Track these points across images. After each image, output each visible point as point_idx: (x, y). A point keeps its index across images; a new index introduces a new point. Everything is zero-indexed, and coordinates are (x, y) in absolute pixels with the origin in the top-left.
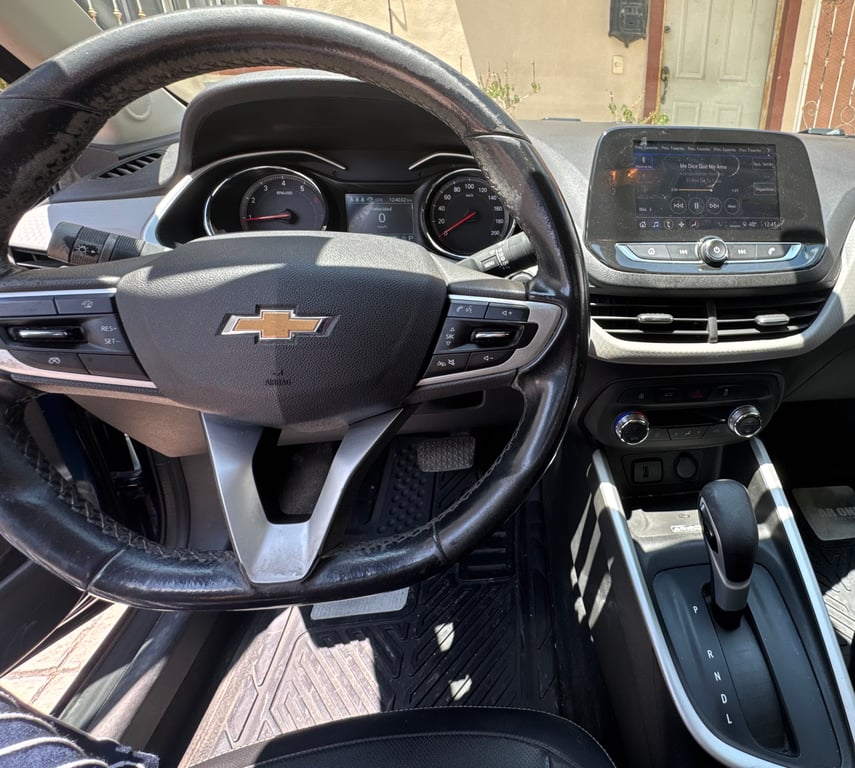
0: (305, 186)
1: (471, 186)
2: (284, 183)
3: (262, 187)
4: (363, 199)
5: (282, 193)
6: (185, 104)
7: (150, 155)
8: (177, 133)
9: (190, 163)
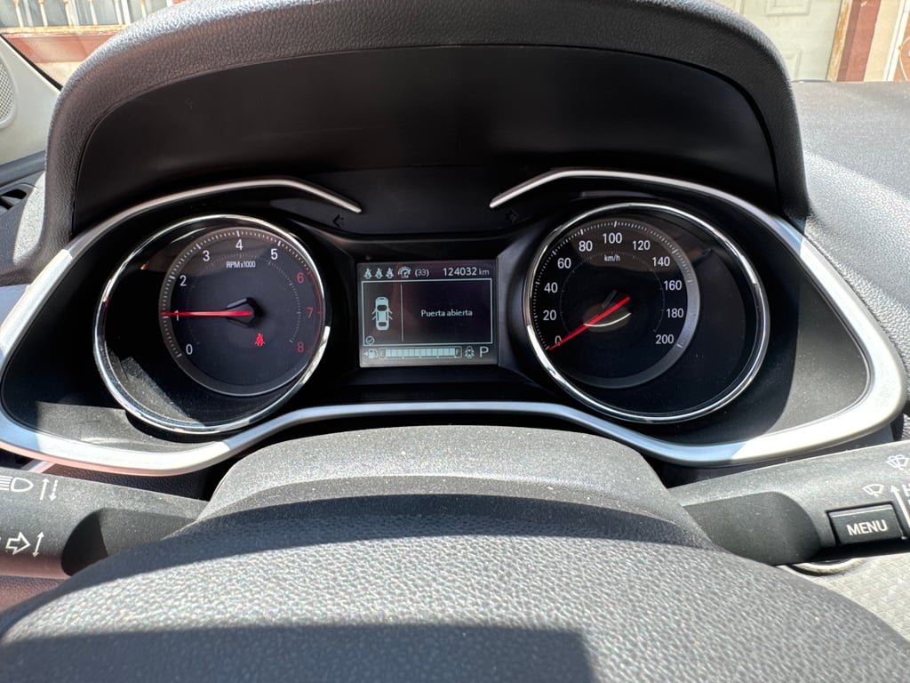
0: (280, 251)
1: (616, 238)
2: (239, 245)
3: (200, 255)
4: (390, 273)
5: (237, 265)
6: (59, 86)
7: (7, 195)
8: (42, 153)
9: (68, 223)
